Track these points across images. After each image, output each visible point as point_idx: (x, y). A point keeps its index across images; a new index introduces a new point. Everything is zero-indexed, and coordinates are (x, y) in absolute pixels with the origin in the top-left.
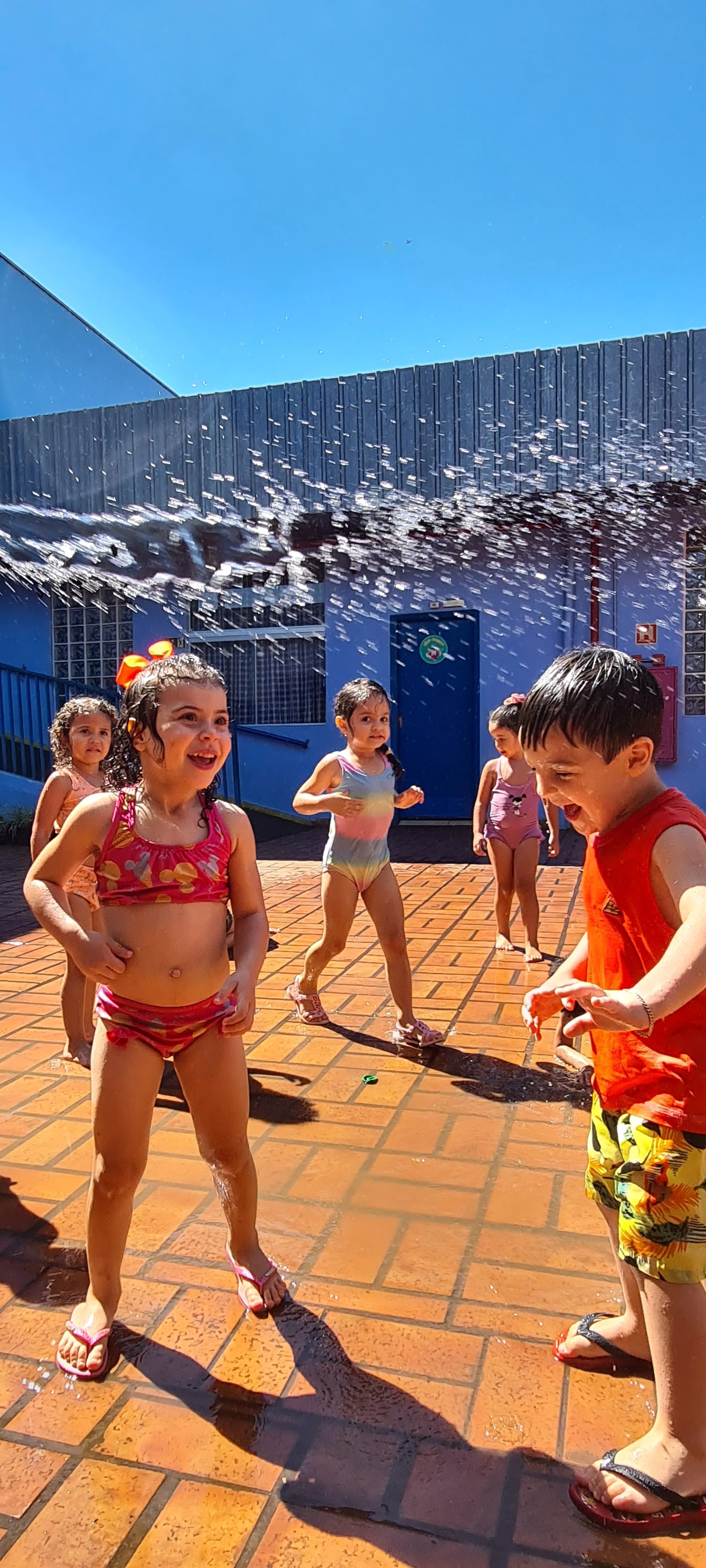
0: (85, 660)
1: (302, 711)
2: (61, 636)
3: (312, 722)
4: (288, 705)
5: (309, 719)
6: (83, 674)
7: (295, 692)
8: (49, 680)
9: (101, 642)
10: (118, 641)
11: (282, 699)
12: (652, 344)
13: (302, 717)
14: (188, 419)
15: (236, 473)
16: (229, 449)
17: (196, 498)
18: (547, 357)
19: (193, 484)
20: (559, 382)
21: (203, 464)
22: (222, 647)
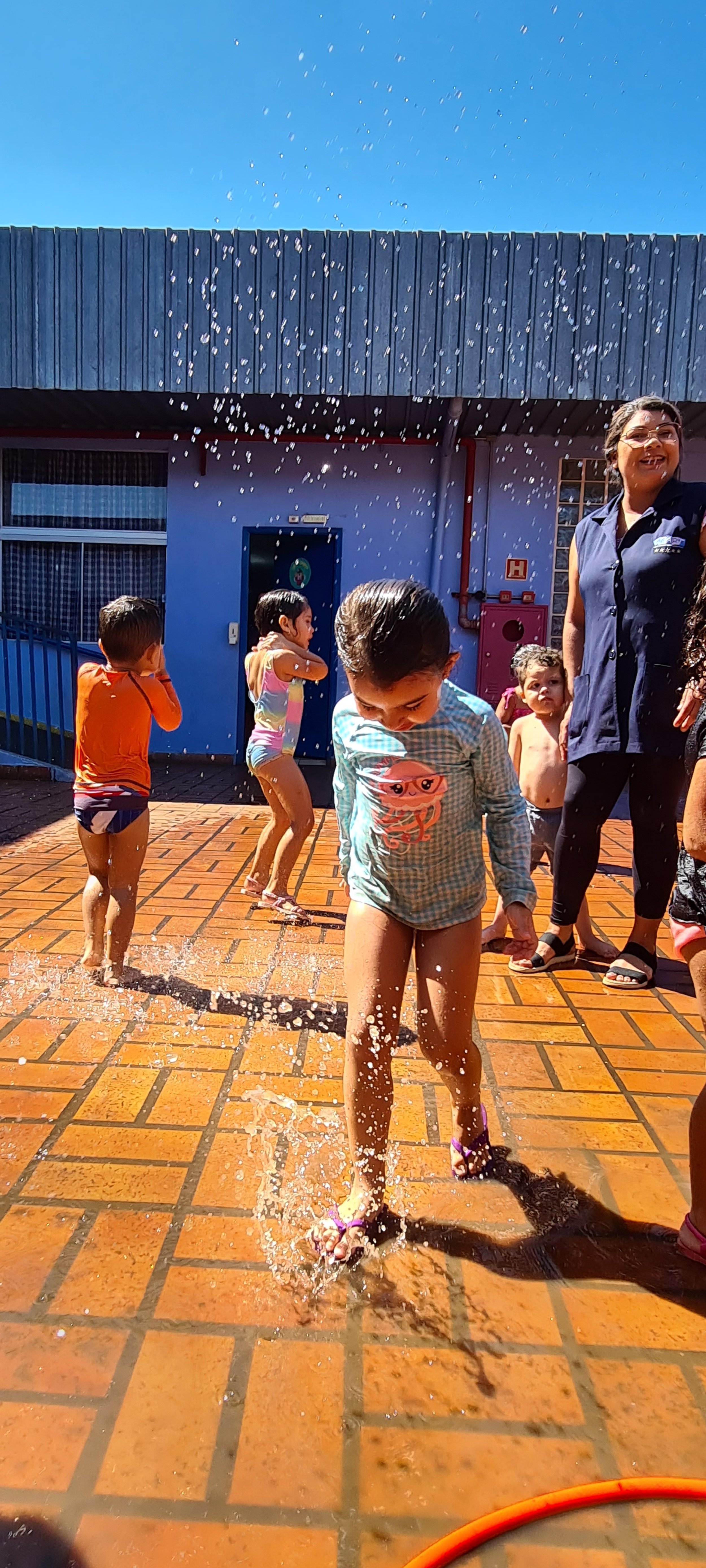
14: (19, 256)
15: (79, 331)
16: (72, 301)
17: (27, 358)
18: (452, 242)
19: (24, 339)
20: (464, 272)
21: (37, 315)
22: (40, 549)
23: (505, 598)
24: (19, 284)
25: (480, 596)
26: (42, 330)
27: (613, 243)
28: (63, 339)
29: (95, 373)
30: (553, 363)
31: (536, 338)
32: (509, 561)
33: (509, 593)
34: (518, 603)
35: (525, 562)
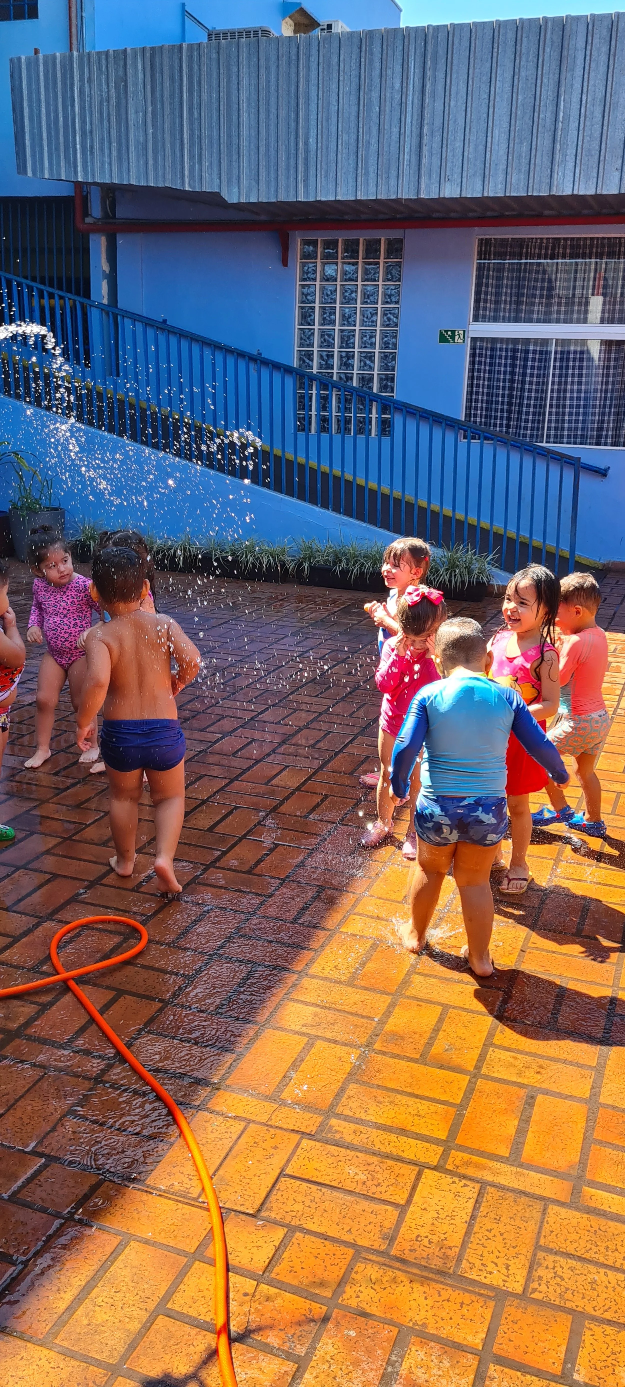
0: (336, 350)
1: (600, 429)
2: (306, 317)
3: (612, 445)
4: (584, 422)
5: (609, 441)
6: (332, 367)
7: (594, 406)
8: (288, 370)
9: (357, 328)
10: (378, 328)
11: (577, 414)
13: (599, 437)
14: (548, 50)
15: (605, 128)
16: (600, 95)
17: (547, 162)
19: (544, 141)
21: (561, 114)
22: (507, 344)
24: (545, 80)
26: (565, 130)
28: (587, 139)
29: (617, 174)
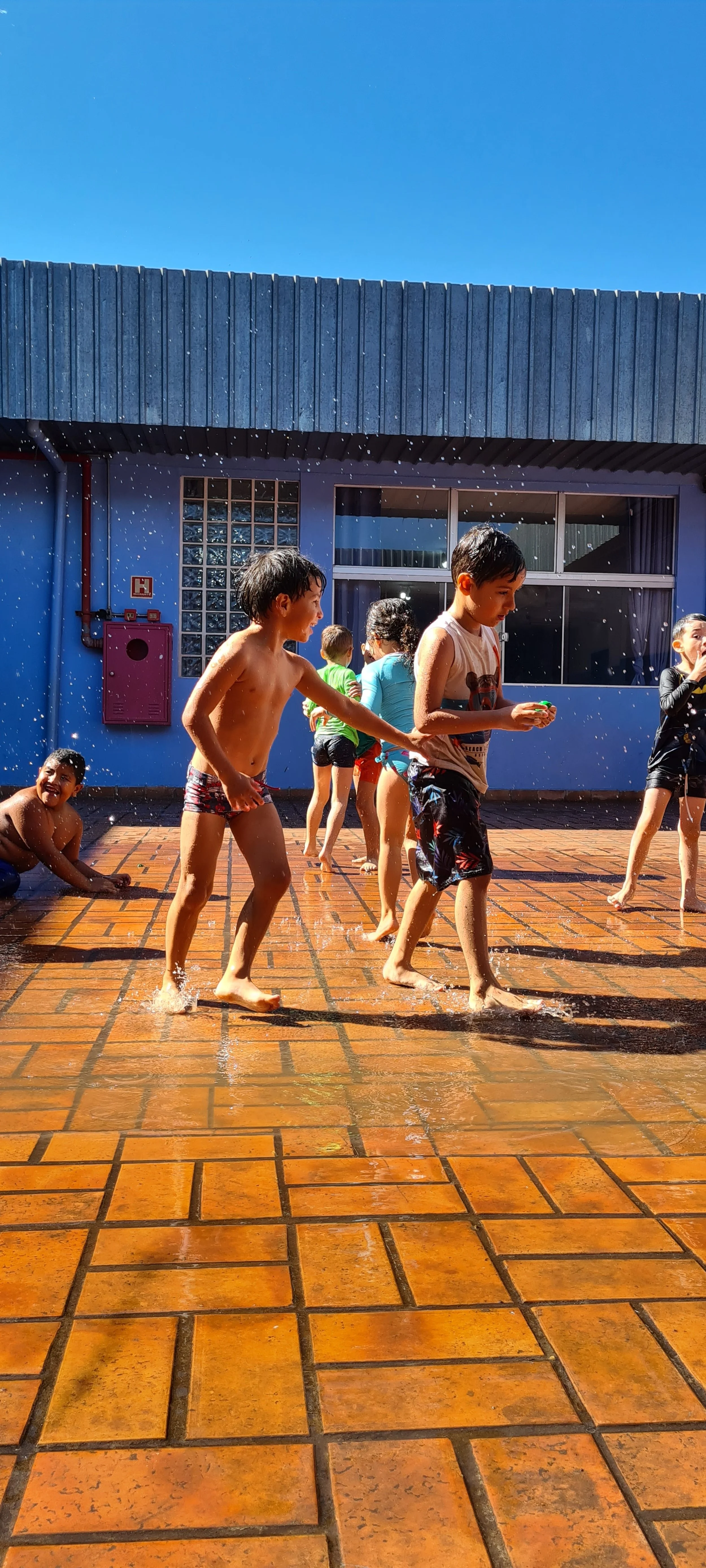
12: (125, 276)
18: (14, 269)
20: (27, 299)
23: (130, 617)
25: (104, 614)
27: (170, 278)
30: (120, 389)
31: (102, 363)
32: (134, 579)
33: (133, 611)
34: (144, 621)
35: (151, 579)
